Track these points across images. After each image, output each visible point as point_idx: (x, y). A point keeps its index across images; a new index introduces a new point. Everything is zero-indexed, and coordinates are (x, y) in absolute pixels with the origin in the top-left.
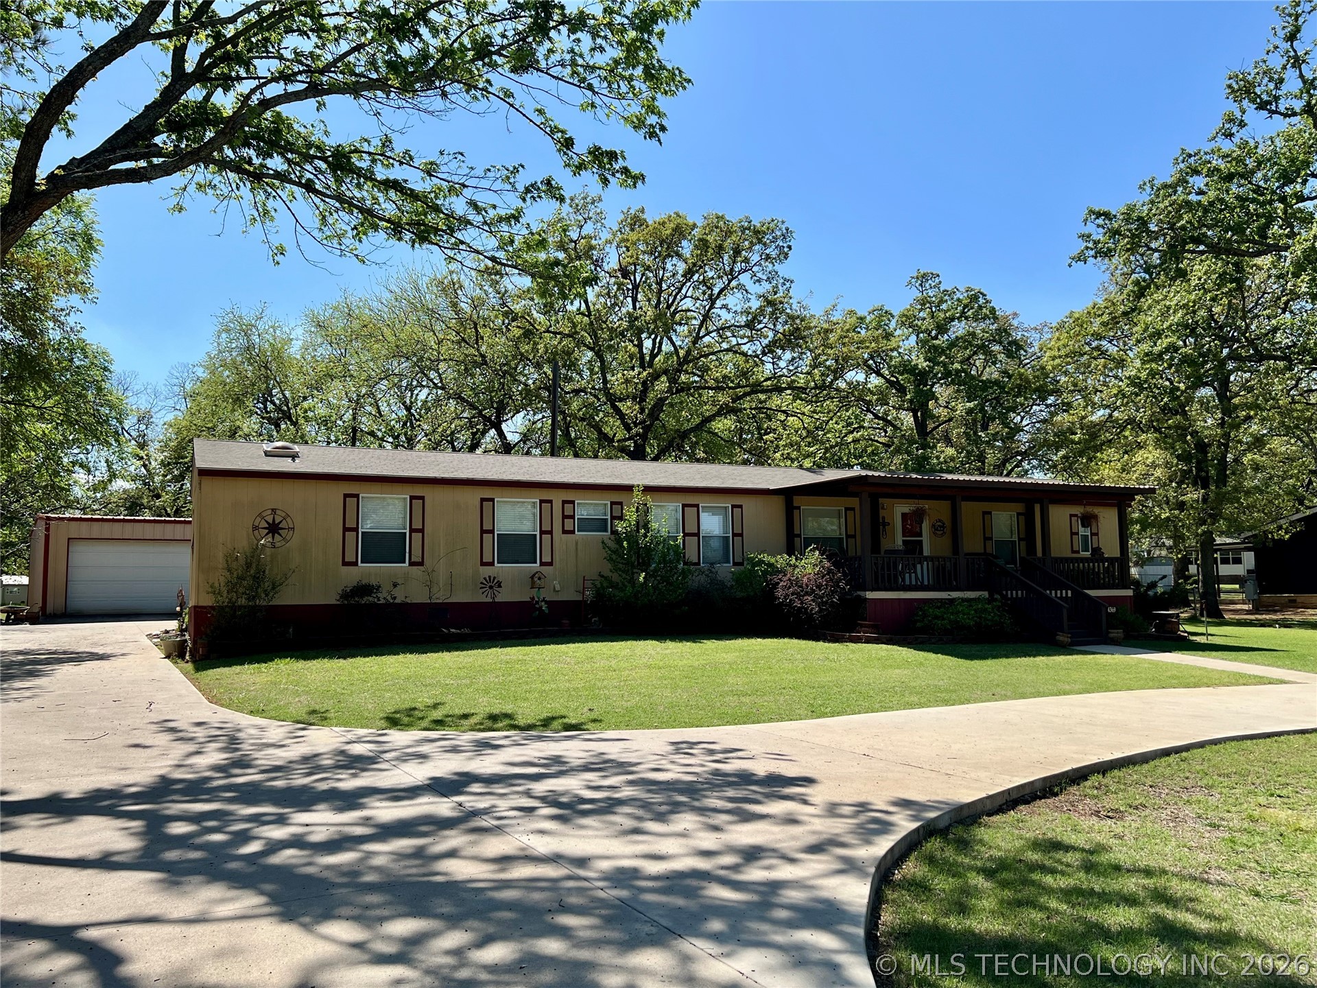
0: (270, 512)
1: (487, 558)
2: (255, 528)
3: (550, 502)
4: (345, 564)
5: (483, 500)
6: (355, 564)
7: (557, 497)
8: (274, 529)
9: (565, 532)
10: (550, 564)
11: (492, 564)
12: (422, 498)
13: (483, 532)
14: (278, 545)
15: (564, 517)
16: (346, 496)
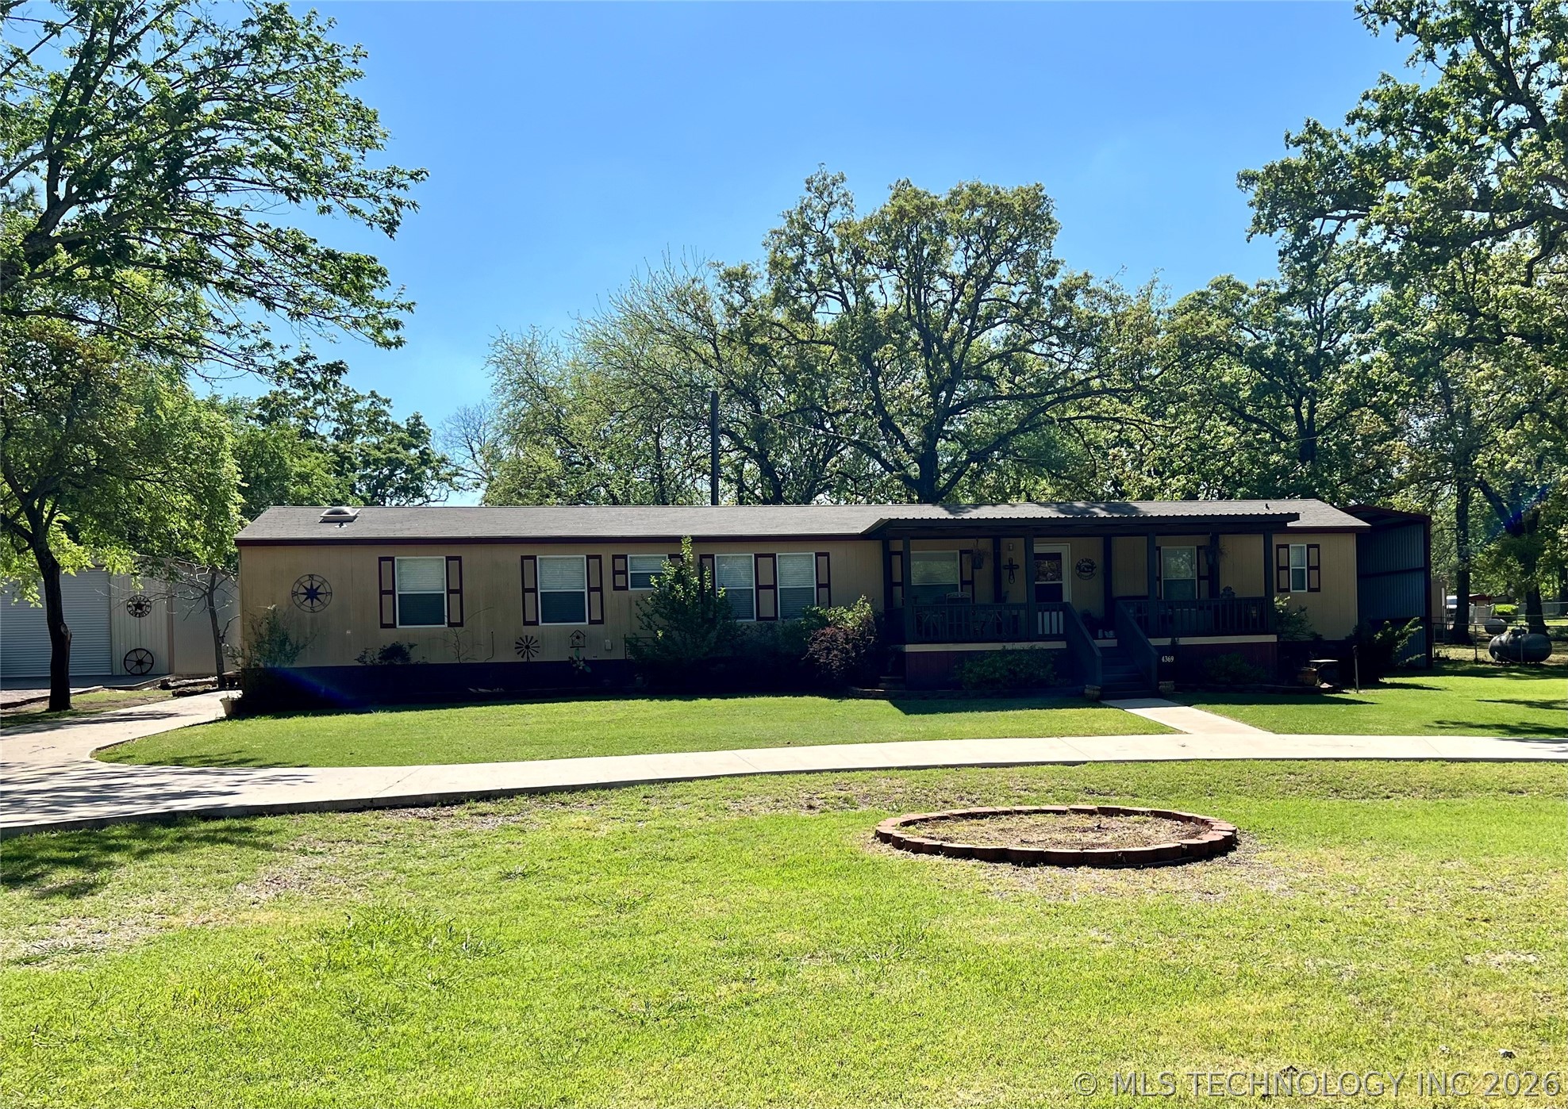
0: (307, 578)
1: (530, 618)
2: (294, 594)
3: (599, 557)
4: (383, 626)
5: (523, 558)
6: (393, 626)
7: (607, 553)
8: (312, 594)
9: (616, 588)
10: (601, 622)
11: (536, 623)
12: (459, 559)
13: (525, 590)
14: (316, 609)
15: (615, 573)
16: (381, 559)
